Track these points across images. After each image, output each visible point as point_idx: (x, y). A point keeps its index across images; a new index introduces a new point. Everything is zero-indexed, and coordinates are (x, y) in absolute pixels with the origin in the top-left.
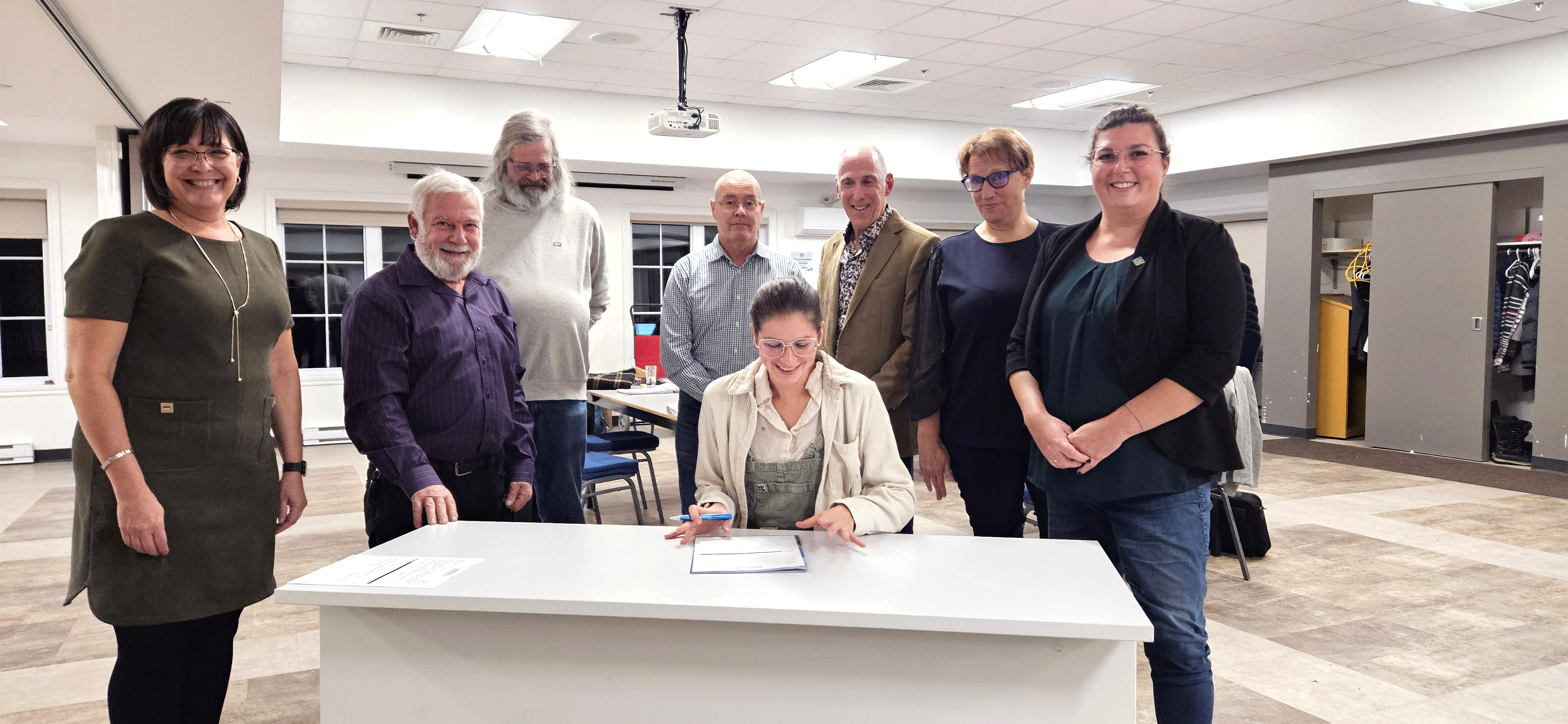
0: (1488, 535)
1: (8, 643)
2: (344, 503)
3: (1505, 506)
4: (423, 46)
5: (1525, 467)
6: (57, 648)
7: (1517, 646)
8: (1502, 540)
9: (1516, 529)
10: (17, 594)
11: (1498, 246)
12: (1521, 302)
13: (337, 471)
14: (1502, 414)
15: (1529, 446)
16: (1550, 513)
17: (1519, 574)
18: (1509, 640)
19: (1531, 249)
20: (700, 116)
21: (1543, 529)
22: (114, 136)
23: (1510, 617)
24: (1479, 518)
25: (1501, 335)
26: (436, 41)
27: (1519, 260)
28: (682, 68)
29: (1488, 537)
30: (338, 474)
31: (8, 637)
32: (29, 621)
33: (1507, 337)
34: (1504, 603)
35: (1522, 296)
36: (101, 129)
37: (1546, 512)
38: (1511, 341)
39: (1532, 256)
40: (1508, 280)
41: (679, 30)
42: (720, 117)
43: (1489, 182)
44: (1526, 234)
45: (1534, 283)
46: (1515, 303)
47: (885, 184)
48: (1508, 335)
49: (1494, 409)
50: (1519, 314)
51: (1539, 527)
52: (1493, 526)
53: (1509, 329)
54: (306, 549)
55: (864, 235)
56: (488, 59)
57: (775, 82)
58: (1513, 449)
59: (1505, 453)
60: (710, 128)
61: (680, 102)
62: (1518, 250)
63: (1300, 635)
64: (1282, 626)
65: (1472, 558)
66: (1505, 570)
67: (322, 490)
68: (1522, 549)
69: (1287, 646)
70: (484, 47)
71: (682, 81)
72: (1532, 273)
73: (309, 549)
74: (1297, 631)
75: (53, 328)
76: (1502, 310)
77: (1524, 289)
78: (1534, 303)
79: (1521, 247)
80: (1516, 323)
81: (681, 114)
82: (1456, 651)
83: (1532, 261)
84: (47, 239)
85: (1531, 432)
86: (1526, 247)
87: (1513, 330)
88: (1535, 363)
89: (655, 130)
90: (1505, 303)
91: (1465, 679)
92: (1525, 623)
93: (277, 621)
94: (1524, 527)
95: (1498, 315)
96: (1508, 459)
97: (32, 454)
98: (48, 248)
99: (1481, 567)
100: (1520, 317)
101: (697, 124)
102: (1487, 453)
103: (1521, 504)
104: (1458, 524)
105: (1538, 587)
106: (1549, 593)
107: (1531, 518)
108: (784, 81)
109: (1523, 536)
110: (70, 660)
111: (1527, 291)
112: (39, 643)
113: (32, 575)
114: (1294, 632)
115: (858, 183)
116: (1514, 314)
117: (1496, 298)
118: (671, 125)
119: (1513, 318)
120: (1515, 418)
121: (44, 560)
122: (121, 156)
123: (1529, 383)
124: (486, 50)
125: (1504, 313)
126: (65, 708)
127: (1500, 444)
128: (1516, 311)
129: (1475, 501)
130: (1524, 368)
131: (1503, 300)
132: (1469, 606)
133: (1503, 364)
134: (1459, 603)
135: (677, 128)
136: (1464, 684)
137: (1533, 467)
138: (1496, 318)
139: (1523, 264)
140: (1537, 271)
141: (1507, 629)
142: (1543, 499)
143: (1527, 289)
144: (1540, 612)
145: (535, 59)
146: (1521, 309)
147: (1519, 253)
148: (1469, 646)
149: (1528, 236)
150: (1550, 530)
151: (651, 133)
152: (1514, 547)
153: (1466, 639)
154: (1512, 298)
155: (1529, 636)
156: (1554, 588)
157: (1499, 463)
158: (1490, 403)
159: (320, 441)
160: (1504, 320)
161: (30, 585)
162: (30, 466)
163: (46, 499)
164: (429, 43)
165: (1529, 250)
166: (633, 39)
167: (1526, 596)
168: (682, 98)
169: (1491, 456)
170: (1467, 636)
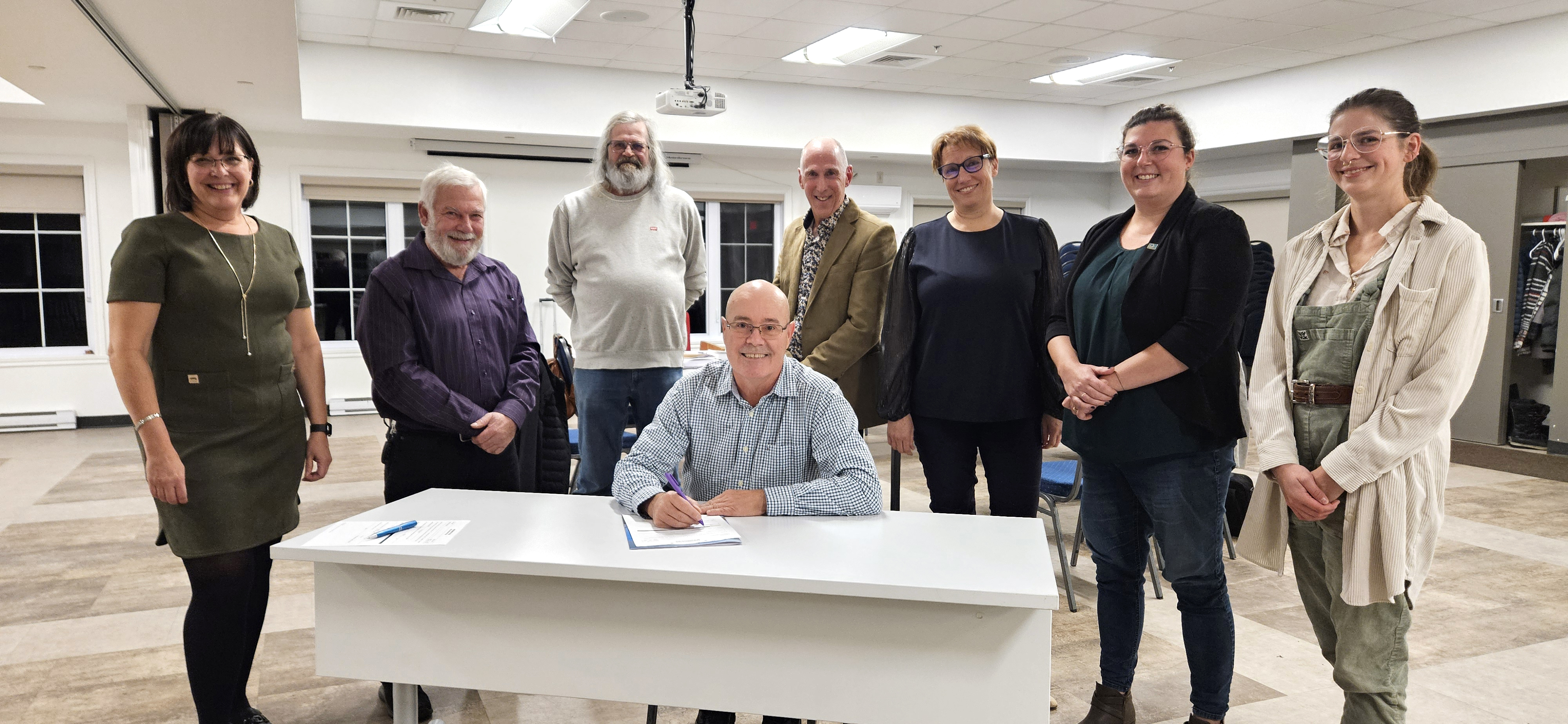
0: (1486, 519)
1: (47, 596)
2: (366, 472)
3: (1511, 490)
4: (437, 24)
5: (1542, 452)
6: (92, 602)
7: (1490, 627)
8: (1500, 524)
9: (1517, 513)
10: (57, 551)
11: (1523, 226)
12: (1544, 284)
13: (361, 441)
14: (1521, 397)
15: (1547, 428)
16: (1557, 498)
17: (1509, 557)
18: (1484, 621)
19: (1558, 229)
20: (706, 95)
21: (1544, 514)
22: (145, 114)
23: (1490, 599)
24: (1481, 501)
25: (1522, 318)
26: (451, 19)
27: (1544, 241)
28: (689, 47)
29: (1487, 521)
30: (361, 444)
31: (48, 591)
32: (67, 577)
33: (1528, 319)
34: (1488, 586)
35: (1545, 278)
36: (132, 108)
37: (1552, 497)
38: (1532, 324)
39: (1558, 237)
40: (1531, 261)
41: (687, 9)
42: (726, 96)
43: (1516, 161)
44: (1553, 214)
45: (1558, 264)
46: (1537, 285)
47: (845, 176)
48: (1529, 318)
49: (1513, 392)
50: (1541, 296)
51: (1541, 511)
52: (1494, 510)
53: (1530, 312)
54: (325, 514)
55: (822, 225)
56: (503, 38)
57: (789, 58)
58: (1531, 433)
59: (1521, 436)
60: (717, 106)
61: (687, 80)
62: (1543, 230)
63: (1274, 613)
64: (1258, 604)
65: (1465, 541)
66: (1495, 553)
67: (345, 459)
68: (1518, 533)
69: (1259, 622)
70: (498, 25)
71: (689, 60)
72: (1556, 255)
73: (328, 514)
74: (1273, 608)
75: (93, 300)
76: (1524, 292)
77: (1547, 271)
78: (1556, 285)
79: (1547, 227)
80: (1538, 305)
81: (688, 93)
82: (1428, 631)
83: (1558, 242)
84: (84, 214)
85: (1549, 416)
86: (1552, 227)
87: (1535, 313)
88: (1554, 346)
89: (661, 109)
90: (1528, 284)
91: (1431, 657)
92: (1504, 605)
93: (295, 581)
94: (1524, 511)
95: (1520, 297)
96: (1524, 444)
97: (74, 420)
98: (85, 223)
99: (1472, 550)
100: (1542, 299)
101: (704, 103)
102: (1503, 437)
103: (1528, 488)
104: (1458, 507)
105: (1525, 570)
106: (1535, 577)
107: (1535, 503)
108: (797, 57)
109: (1522, 521)
110: (103, 613)
111: (1551, 273)
112: (77, 597)
113: (71, 534)
114: (1269, 609)
115: (822, 175)
116: (1536, 296)
117: (1518, 279)
118: (677, 105)
119: (1535, 300)
120: (1534, 402)
121: (82, 521)
122: (152, 134)
123: (1548, 366)
124: (500, 28)
125: (1526, 295)
126: (97, 657)
127: (1516, 428)
128: (1539, 293)
129: (1482, 485)
130: (1544, 351)
131: (1526, 282)
132: (1451, 587)
133: (1523, 346)
134: (1442, 584)
135: (684, 107)
136: (1429, 662)
137: (1549, 451)
138: (1517, 300)
139: (1548, 246)
140: (1561, 252)
141: (1485, 611)
142: (1552, 483)
143: (1550, 270)
144: (1521, 595)
145: (548, 37)
146: (1543, 291)
147: (1544, 233)
148: (1442, 627)
149: (1555, 217)
150: (1551, 515)
151: (658, 111)
152: (1510, 531)
153: (1440, 620)
154: (1535, 279)
155: (1506, 618)
156: (1541, 572)
157: (1514, 446)
158: (1509, 388)
159: (347, 411)
160: (1526, 302)
161: (69, 544)
162: (73, 432)
163: (86, 464)
164: (444, 22)
165: (1555, 231)
166: (642, 17)
167: (1511, 578)
168: (689, 76)
169: (1507, 439)
170: (1442, 617)
